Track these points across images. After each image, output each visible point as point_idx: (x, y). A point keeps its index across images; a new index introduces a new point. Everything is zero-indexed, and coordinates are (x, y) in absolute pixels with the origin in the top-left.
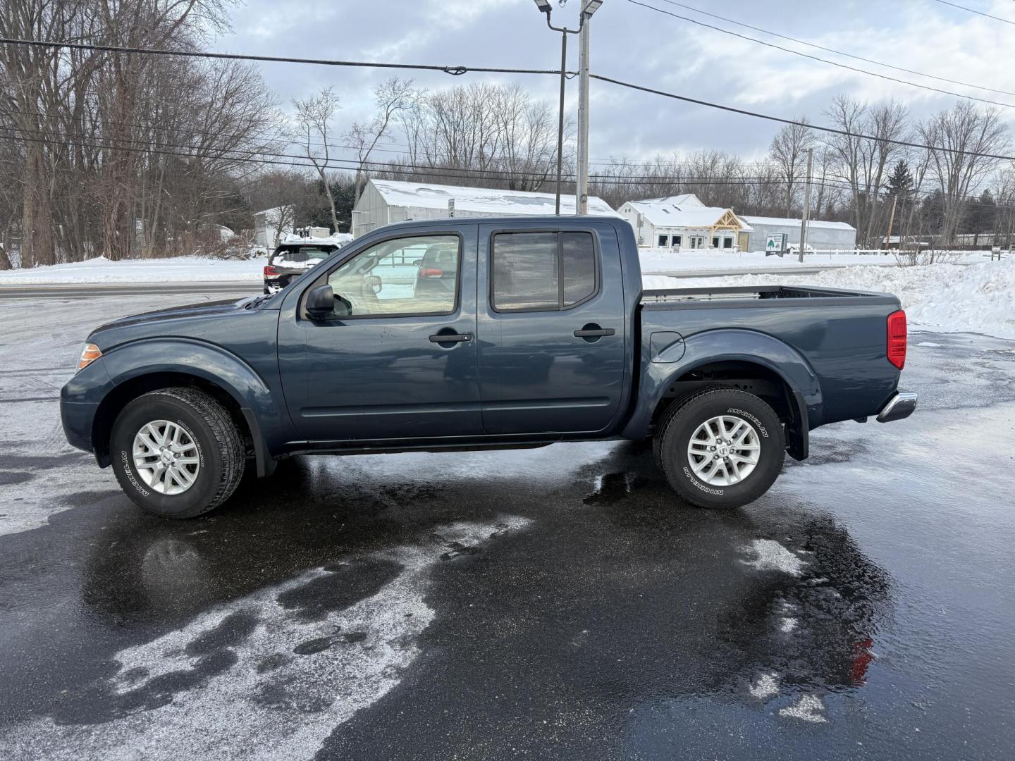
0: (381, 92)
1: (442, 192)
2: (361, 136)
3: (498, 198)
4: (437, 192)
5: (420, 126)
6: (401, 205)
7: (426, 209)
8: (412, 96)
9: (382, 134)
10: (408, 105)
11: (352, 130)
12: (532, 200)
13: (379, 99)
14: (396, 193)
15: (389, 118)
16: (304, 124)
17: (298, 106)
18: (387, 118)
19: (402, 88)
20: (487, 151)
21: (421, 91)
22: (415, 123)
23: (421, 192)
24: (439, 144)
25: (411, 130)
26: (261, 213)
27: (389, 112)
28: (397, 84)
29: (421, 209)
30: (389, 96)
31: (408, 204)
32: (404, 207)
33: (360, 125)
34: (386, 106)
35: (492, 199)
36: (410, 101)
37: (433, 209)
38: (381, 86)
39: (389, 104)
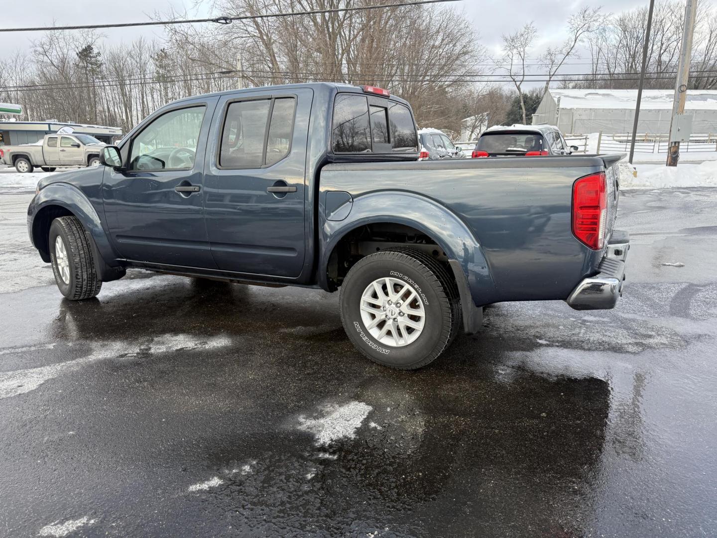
0: (572, 21)
1: (608, 95)
2: (553, 58)
3: (661, 97)
4: (604, 95)
5: (604, 43)
6: (568, 108)
7: (591, 109)
8: (599, 20)
9: (570, 53)
10: (595, 28)
11: (546, 53)
12: (695, 97)
13: (571, 26)
14: (567, 98)
15: (577, 40)
16: (509, 52)
17: (506, 40)
18: (575, 41)
19: (591, 14)
20: (665, 58)
21: (607, 15)
22: (600, 41)
23: (588, 96)
24: (619, 56)
25: (595, 48)
26: (465, 119)
27: (577, 35)
28: (587, 13)
29: (586, 110)
30: (579, 23)
31: (575, 107)
32: (571, 109)
33: (552, 50)
34: (576, 31)
35: (655, 98)
36: (597, 24)
37: (596, 109)
38: (573, 16)
39: (578, 29)
